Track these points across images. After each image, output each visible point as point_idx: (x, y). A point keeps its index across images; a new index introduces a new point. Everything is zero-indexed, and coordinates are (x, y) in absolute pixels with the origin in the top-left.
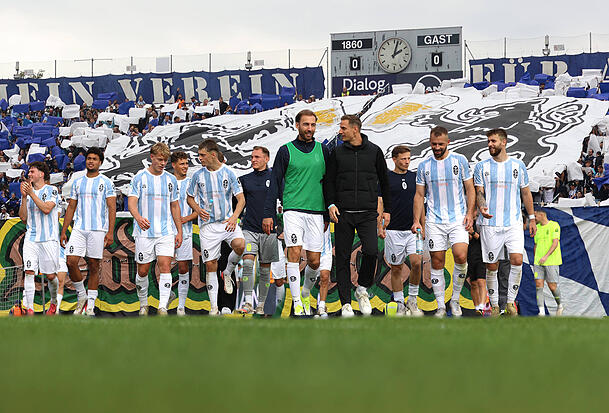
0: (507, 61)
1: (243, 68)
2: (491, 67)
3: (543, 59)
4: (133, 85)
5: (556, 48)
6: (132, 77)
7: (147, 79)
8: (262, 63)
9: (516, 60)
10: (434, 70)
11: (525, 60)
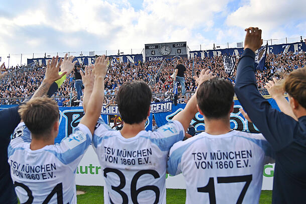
0: (202, 51)
1: (117, 55)
2: (197, 53)
3: (213, 50)
4: (82, 60)
5: (217, 47)
6: (82, 57)
7: (86, 58)
8: (123, 53)
9: (204, 51)
10: (178, 54)
11: (207, 51)
